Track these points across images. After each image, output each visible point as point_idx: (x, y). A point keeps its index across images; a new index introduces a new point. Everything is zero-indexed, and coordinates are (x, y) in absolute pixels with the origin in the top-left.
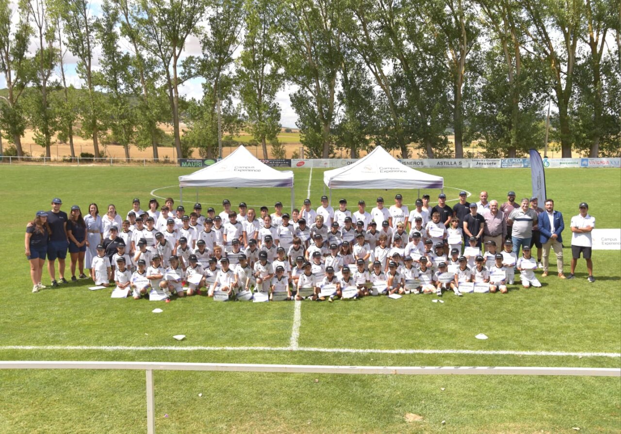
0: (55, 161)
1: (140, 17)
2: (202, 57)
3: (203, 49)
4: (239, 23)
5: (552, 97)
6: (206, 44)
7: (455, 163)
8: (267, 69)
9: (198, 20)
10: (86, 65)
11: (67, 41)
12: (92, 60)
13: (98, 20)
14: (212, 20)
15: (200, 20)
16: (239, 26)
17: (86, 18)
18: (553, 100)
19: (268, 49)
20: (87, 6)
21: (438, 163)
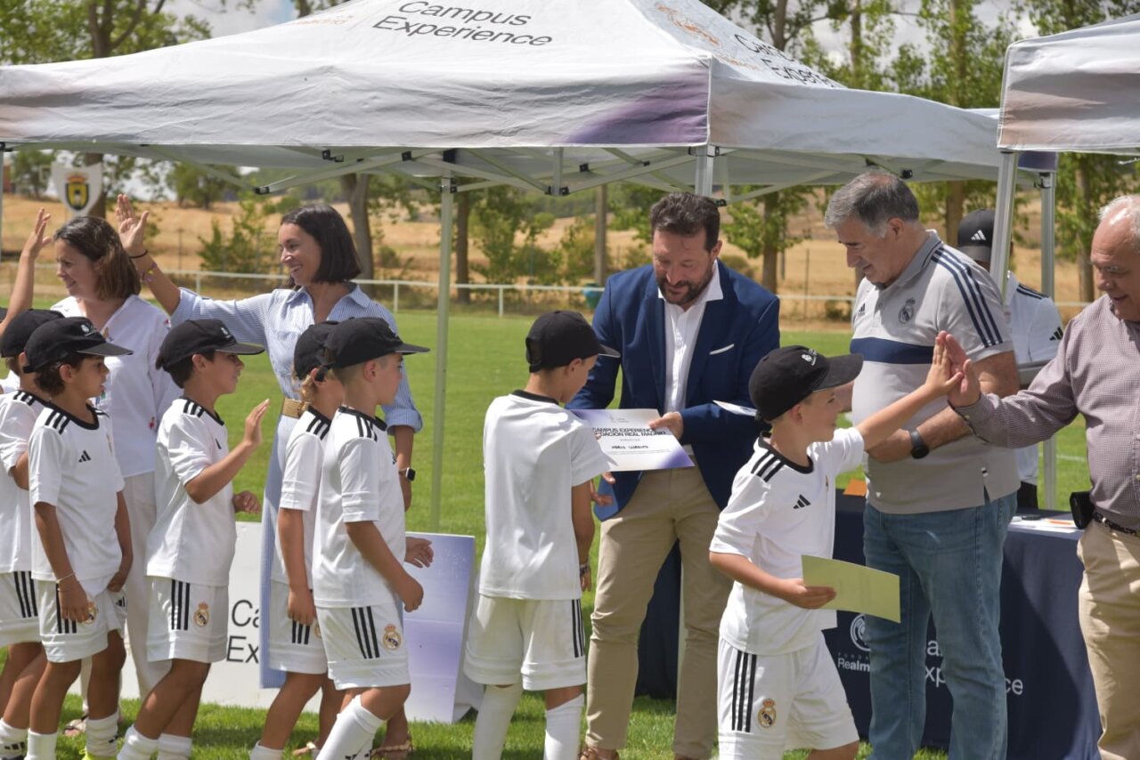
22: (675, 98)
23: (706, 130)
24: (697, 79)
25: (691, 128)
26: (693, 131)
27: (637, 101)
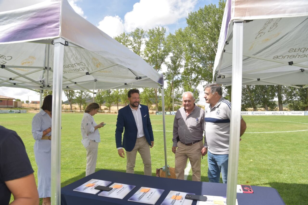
0: (112, 113)
1: (144, 59)
2: (167, 72)
3: (168, 69)
4: (182, 58)
6: (169, 66)
7: (281, 113)
8: (194, 76)
9: (166, 58)
14: (171, 57)
15: (167, 57)
16: (182, 59)
19: (193, 68)
21: (272, 113)
22: (45, 16)
23: (59, 30)
24: (55, 6)
25: (51, 30)
26: (53, 31)
27: (28, 20)
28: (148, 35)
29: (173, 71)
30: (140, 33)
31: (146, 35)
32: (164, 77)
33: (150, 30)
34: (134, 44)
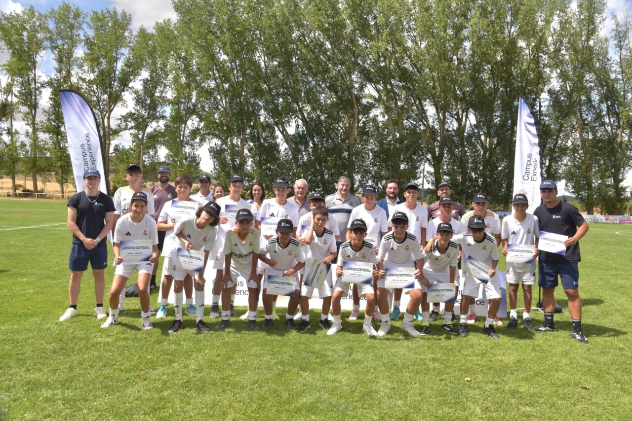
2: (133, 111)
3: (135, 106)
4: (167, 85)
5: (427, 159)
6: (139, 101)
9: (131, 81)
10: (32, 114)
11: (18, 94)
12: (37, 110)
13: (51, 79)
14: (146, 82)
15: (133, 81)
16: (168, 87)
17: (35, 75)
18: (429, 161)
20: (37, 64)
28: (91, 24)
29: (146, 110)
30: (71, 17)
31: (88, 24)
32: (130, 122)
33: (94, 12)
34: (57, 40)
